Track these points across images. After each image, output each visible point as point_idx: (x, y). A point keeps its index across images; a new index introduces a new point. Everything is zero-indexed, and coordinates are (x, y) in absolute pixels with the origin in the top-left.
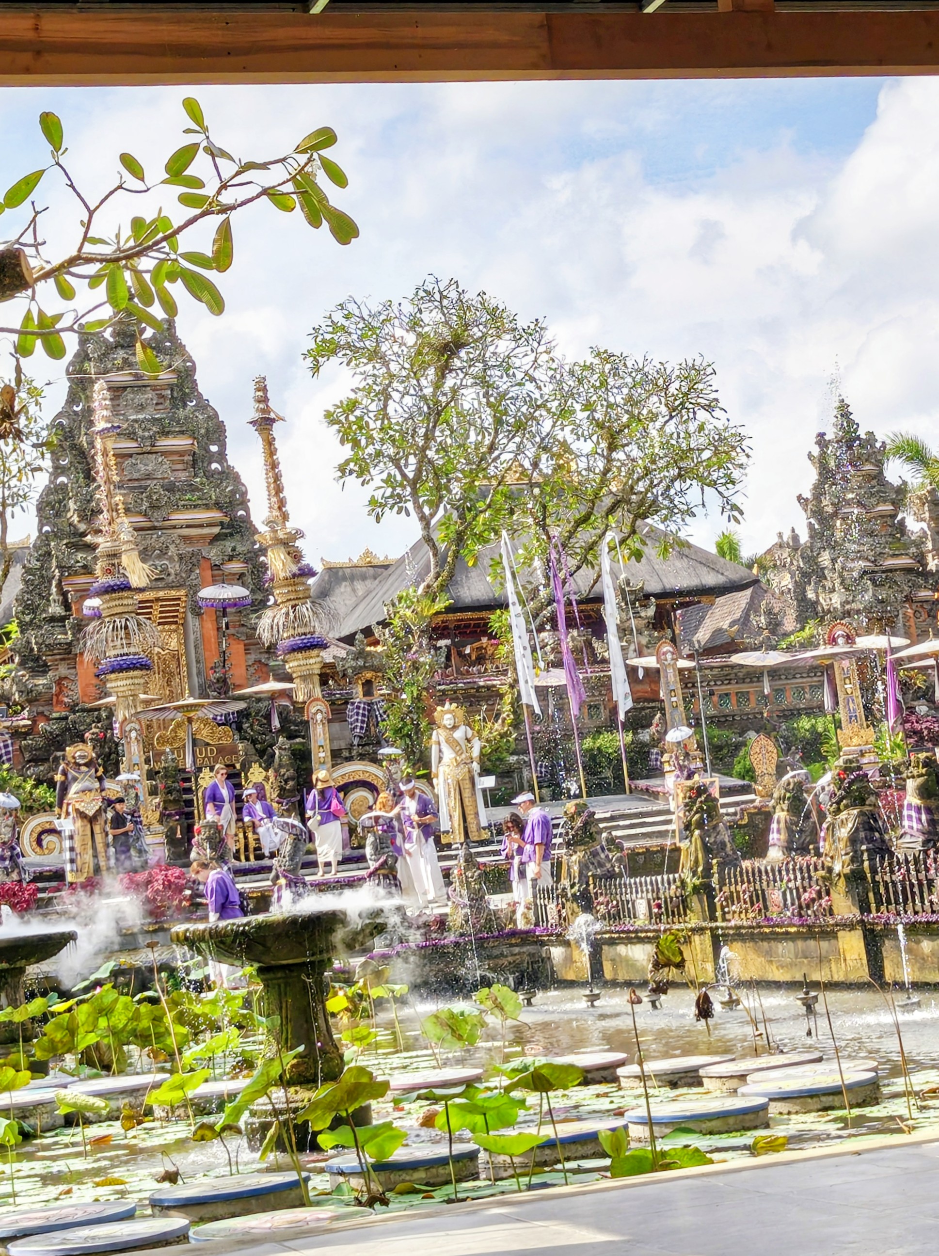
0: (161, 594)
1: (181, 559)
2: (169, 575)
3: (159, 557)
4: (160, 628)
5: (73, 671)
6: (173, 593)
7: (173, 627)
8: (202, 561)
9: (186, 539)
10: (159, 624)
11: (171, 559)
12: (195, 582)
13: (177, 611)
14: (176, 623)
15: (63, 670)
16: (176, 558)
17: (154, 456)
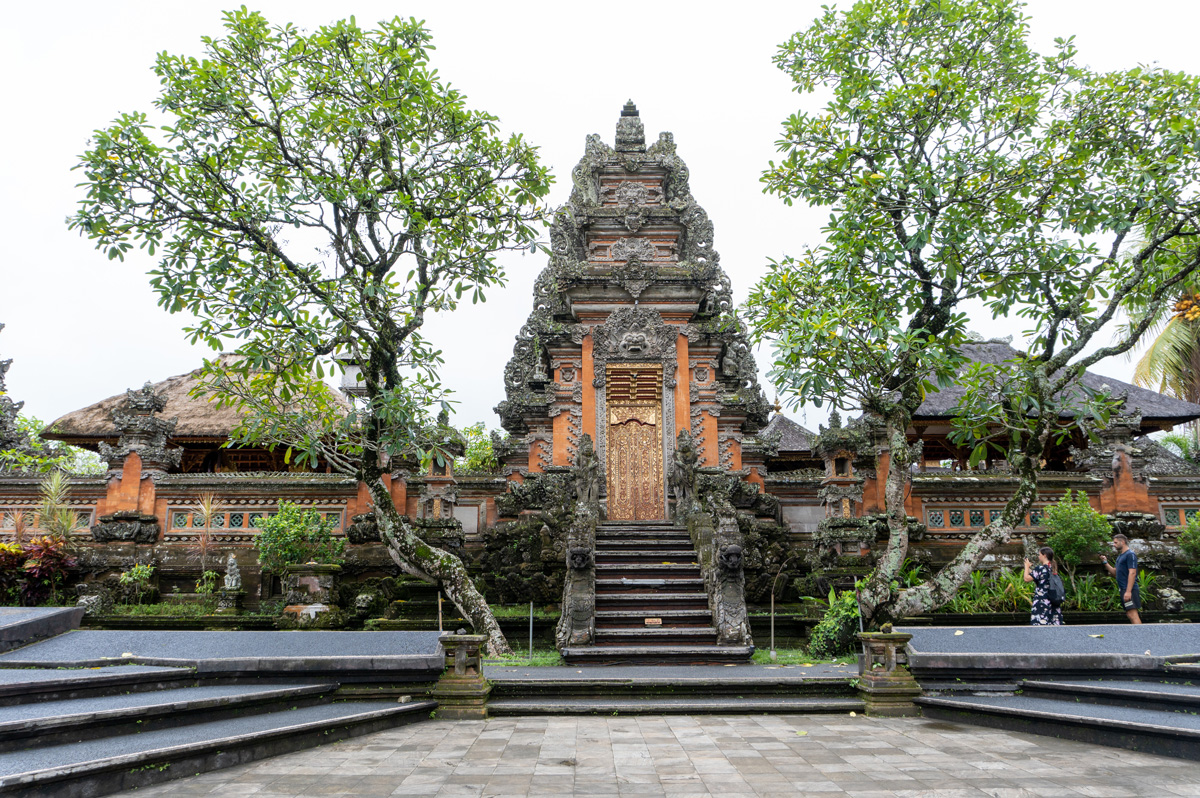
0: (638, 366)
1: (658, 333)
2: (645, 347)
3: (636, 329)
4: (639, 402)
5: (548, 434)
6: (650, 366)
7: (651, 402)
8: (681, 338)
9: (665, 314)
10: (639, 398)
11: (648, 332)
12: (671, 356)
13: (654, 386)
14: (653, 398)
15: (541, 432)
16: (653, 332)
17: (640, 240)
